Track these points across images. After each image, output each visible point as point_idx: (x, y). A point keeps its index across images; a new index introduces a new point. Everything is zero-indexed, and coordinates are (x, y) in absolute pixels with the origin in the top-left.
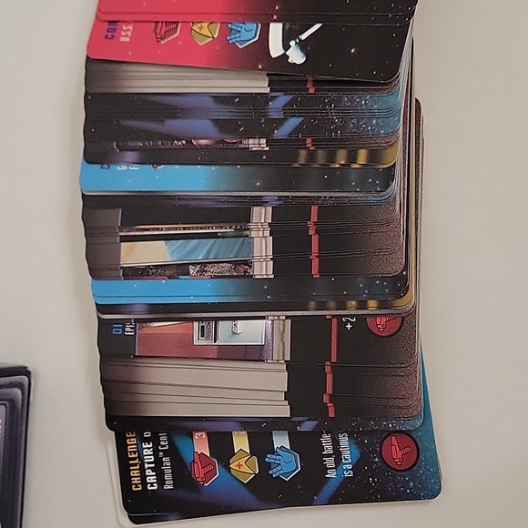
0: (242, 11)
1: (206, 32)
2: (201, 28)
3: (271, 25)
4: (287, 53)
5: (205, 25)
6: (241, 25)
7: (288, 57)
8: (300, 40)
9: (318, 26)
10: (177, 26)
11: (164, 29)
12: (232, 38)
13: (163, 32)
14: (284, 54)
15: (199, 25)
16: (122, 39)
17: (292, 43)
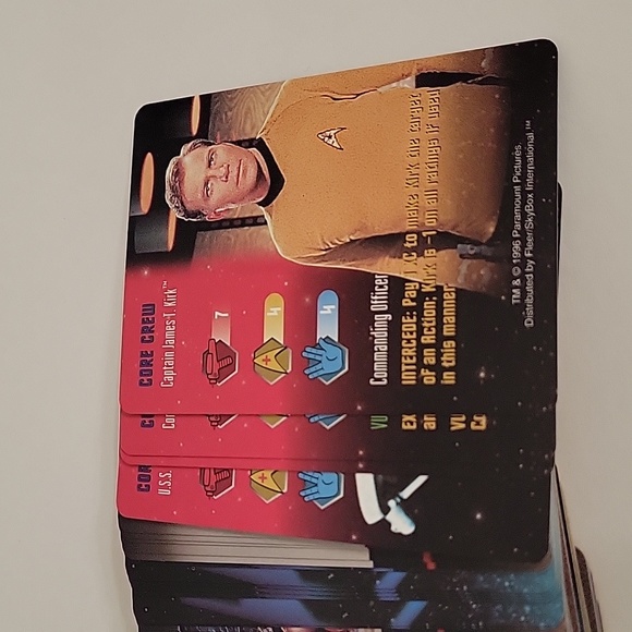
0: (314, 456)
1: (271, 484)
2: (263, 478)
3: (358, 476)
4: (388, 517)
5: (268, 474)
6: (316, 475)
7: (390, 524)
8: (401, 498)
9: (421, 479)
10: (231, 475)
11: (214, 479)
12: (309, 494)
13: (213, 483)
14: (384, 520)
15: (260, 474)
16: (162, 492)
17: (392, 503)
